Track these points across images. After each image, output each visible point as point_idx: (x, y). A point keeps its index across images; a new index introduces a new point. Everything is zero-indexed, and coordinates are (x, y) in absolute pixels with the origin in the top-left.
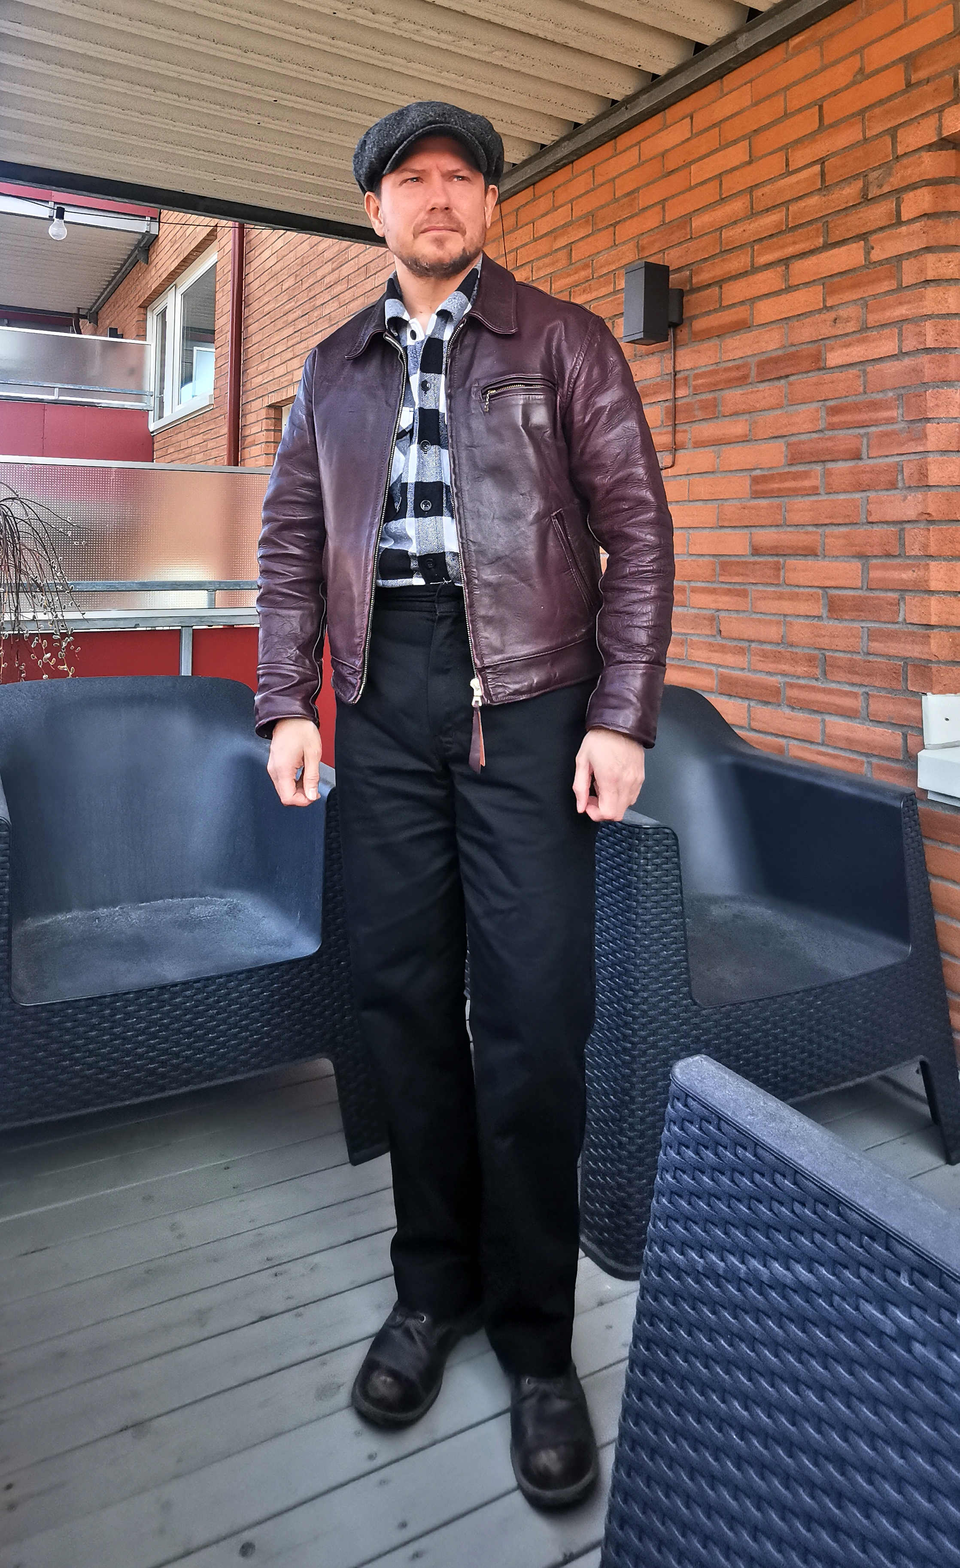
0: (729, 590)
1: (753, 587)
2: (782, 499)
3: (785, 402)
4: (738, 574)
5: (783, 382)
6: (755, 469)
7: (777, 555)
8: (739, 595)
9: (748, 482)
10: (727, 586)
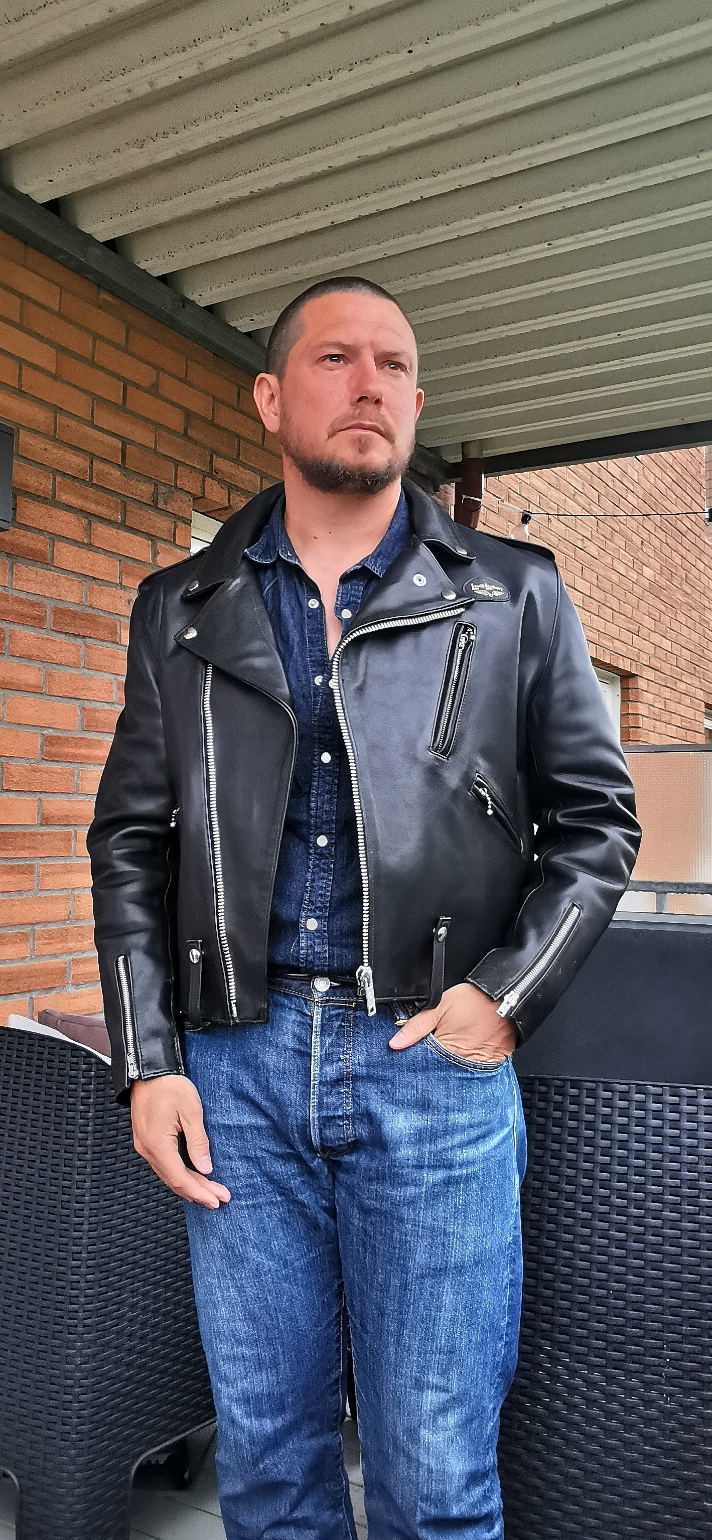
0: (13, 867)
1: (41, 862)
2: (75, 766)
3: (82, 664)
4: (23, 848)
5: (79, 641)
6: (50, 728)
7: (67, 825)
8: (23, 873)
9: (39, 741)
10: (10, 863)
